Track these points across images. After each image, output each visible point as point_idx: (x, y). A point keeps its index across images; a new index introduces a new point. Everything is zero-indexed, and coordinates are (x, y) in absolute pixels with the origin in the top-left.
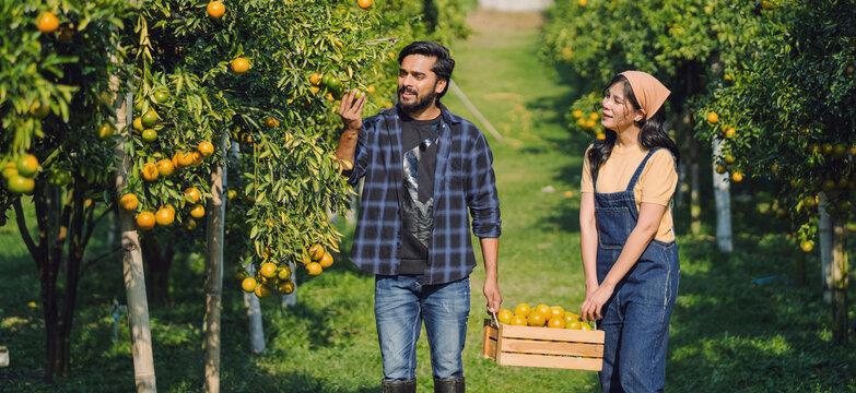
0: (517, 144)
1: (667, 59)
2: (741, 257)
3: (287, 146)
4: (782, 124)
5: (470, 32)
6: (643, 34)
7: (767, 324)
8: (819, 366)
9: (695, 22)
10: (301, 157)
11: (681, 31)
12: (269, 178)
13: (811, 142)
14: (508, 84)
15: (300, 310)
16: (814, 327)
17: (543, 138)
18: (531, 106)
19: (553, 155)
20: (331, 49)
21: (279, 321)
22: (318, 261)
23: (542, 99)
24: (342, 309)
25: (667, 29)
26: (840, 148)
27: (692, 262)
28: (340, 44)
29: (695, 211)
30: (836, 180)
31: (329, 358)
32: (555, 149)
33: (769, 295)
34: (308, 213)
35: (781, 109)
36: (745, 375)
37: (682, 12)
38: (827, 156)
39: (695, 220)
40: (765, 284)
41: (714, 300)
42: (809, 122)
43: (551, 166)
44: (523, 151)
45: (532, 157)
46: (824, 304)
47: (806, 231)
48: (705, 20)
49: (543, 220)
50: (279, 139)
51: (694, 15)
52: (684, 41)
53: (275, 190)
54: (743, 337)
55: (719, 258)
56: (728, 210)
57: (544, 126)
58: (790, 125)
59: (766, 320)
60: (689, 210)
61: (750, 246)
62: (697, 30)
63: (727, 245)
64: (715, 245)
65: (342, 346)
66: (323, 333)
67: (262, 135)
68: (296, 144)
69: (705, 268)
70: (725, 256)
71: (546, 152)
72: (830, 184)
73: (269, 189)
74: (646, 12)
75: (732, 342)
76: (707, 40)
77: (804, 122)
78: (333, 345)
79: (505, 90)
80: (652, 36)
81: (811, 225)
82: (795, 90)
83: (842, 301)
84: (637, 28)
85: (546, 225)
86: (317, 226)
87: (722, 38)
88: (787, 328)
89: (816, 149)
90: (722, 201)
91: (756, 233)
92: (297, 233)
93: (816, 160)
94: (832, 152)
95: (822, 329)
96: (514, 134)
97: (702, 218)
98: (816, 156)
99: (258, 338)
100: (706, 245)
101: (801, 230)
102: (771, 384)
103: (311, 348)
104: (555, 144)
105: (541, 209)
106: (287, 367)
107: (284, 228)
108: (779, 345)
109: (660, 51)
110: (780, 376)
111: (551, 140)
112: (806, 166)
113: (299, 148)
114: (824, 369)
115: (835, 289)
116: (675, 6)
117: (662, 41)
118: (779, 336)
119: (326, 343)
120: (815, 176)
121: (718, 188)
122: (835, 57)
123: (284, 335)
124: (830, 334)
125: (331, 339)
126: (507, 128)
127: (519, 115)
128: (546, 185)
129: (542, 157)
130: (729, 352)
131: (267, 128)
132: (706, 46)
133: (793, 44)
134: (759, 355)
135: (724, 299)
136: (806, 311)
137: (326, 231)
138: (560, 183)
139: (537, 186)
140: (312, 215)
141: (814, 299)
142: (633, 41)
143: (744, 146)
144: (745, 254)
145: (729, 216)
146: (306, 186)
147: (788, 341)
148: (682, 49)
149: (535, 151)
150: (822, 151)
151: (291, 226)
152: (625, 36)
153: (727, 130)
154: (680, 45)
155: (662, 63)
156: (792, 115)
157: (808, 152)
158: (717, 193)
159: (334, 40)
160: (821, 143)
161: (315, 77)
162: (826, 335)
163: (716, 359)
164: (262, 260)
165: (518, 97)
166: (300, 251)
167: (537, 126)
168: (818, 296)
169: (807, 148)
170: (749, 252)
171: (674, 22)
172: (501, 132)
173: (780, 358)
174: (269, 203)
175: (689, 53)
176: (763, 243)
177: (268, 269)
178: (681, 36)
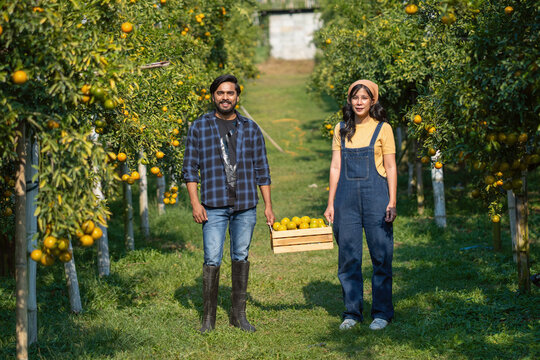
0: (294, 154)
1: (393, 82)
2: (453, 232)
3: (63, 141)
4: (464, 119)
5: (258, 72)
6: (374, 64)
7: (470, 280)
8: (508, 311)
9: (414, 54)
10: (74, 150)
11: (404, 61)
12: (50, 169)
13: (489, 132)
14: (290, 112)
15: (113, 279)
16: (506, 281)
17: (312, 149)
18: (305, 127)
19: (319, 161)
20: (97, 65)
21: (95, 288)
22: (90, 234)
23: (314, 122)
24: (145, 277)
25: (393, 60)
26: (512, 137)
27: (416, 236)
28: (105, 62)
29: (420, 199)
30: (510, 162)
31: (130, 315)
32: (321, 157)
33: (473, 258)
34: (81, 196)
35: (464, 106)
36: (450, 319)
37: (404, 47)
38: (502, 144)
39: (420, 206)
40: (471, 251)
41: (431, 264)
42: (486, 116)
43: (317, 169)
44: (297, 160)
45: (304, 163)
46: (513, 264)
47: (494, 206)
48: (421, 52)
49: (307, 208)
50: (57, 137)
51: (413, 48)
52: (406, 69)
53: (54, 178)
54: (449, 290)
55: (436, 232)
56: (443, 197)
57: (315, 141)
58: (470, 119)
59: (469, 277)
60: (416, 198)
61: (460, 223)
62: (416, 60)
63: (443, 223)
64: (433, 223)
65: (144, 305)
66: (130, 296)
67: (44, 135)
68: (70, 140)
69: (425, 240)
70: (441, 231)
71: (315, 160)
72: (505, 166)
73: (50, 177)
74: (377, 47)
75: (440, 294)
76: (423, 68)
77: (482, 116)
78: (135, 305)
79: (287, 117)
80: (381, 65)
81: (498, 202)
82: (473, 90)
83: (525, 261)
84: (370, 60)
85: (310, 212)
86: (88, 206)
87: (435, 66)
88: (485, 284)
89: (492, 138)
90: (438, 190)
91: (466, 214)
92: (71, 211)
93: (493, 147)
94: (506, 140)
95: (511, 283)
96: (291, 147)
97: (424, 204)
98: (493, 144)
99: (76, 300)
100: (427, 223)
101: (490, 206)
102: (469, 326)
103: (118, 308)
104: (322, 154)
105: (307, 201)
106: (97, 322)
107: (60, 209)
108: (477, 297)
109: (388, 76)
110: (477, 319)
111: (319, 151)
112: (486, 152)
113: (72, 143)
114: (511, 313)
115: (520, 251)
116: (398, 42)
117: (390, 69)
118: (477, 290)
119: (130, 303)
120: (493, 160)
121: (435, 179)
122: (504, 62)
123: (99, 298)
124: (517, 287)
125: (135, 301)
126: (287, 143)
127: (296, 133)
128: (312, 183)
129: (311, 164)
130: (439, 302)
131: (48, 129)
132: (423, 71)
133: (472, 56)
134: (461, 303)
135: (439, 263)
136: (499, 270)
137: (96, 209)
138: (322, 181)
139: (305, 184)
140: (85, 197)
141: (505, 261)
142: (367, 70)
143: (443, 141)
144: (456, 229)
145: (443, 201)
146: (79, 173)
147: (484, 292)
148: (405, 75)
149: (306, 159)
150: (497, 140)
151: (67, 206)
152: (362, 66)
153: (429, 128)
154: (403, 72)
155: (389, 86)
156: (472, 110)
157: (487, 140)
158: (434, 184)
159: (98, 58)
160: (498, 133)
161: (85, 88)
162: (514, 288)
163: (429, 308)
164: (45, 234)
165: (297, 121)
166: (73, 226)
167: (309, 141)
168: (509, 258)
169: (485, 138)
170: (459, 227)
171: (398, 55)
172: (283, 147)
173: (477, 306)
174: (50, 189)
175: (410, 78)
176: (470, 220)
177: (50, 241)
178: (403, 65)
